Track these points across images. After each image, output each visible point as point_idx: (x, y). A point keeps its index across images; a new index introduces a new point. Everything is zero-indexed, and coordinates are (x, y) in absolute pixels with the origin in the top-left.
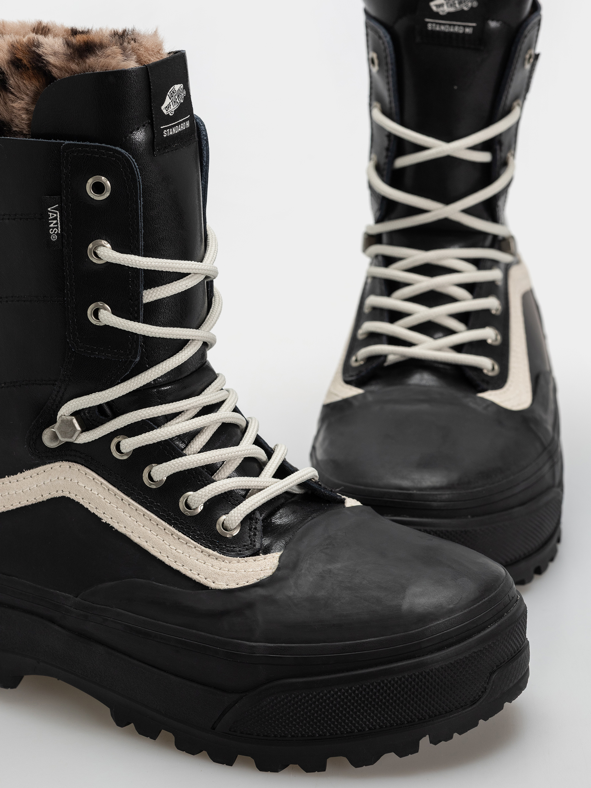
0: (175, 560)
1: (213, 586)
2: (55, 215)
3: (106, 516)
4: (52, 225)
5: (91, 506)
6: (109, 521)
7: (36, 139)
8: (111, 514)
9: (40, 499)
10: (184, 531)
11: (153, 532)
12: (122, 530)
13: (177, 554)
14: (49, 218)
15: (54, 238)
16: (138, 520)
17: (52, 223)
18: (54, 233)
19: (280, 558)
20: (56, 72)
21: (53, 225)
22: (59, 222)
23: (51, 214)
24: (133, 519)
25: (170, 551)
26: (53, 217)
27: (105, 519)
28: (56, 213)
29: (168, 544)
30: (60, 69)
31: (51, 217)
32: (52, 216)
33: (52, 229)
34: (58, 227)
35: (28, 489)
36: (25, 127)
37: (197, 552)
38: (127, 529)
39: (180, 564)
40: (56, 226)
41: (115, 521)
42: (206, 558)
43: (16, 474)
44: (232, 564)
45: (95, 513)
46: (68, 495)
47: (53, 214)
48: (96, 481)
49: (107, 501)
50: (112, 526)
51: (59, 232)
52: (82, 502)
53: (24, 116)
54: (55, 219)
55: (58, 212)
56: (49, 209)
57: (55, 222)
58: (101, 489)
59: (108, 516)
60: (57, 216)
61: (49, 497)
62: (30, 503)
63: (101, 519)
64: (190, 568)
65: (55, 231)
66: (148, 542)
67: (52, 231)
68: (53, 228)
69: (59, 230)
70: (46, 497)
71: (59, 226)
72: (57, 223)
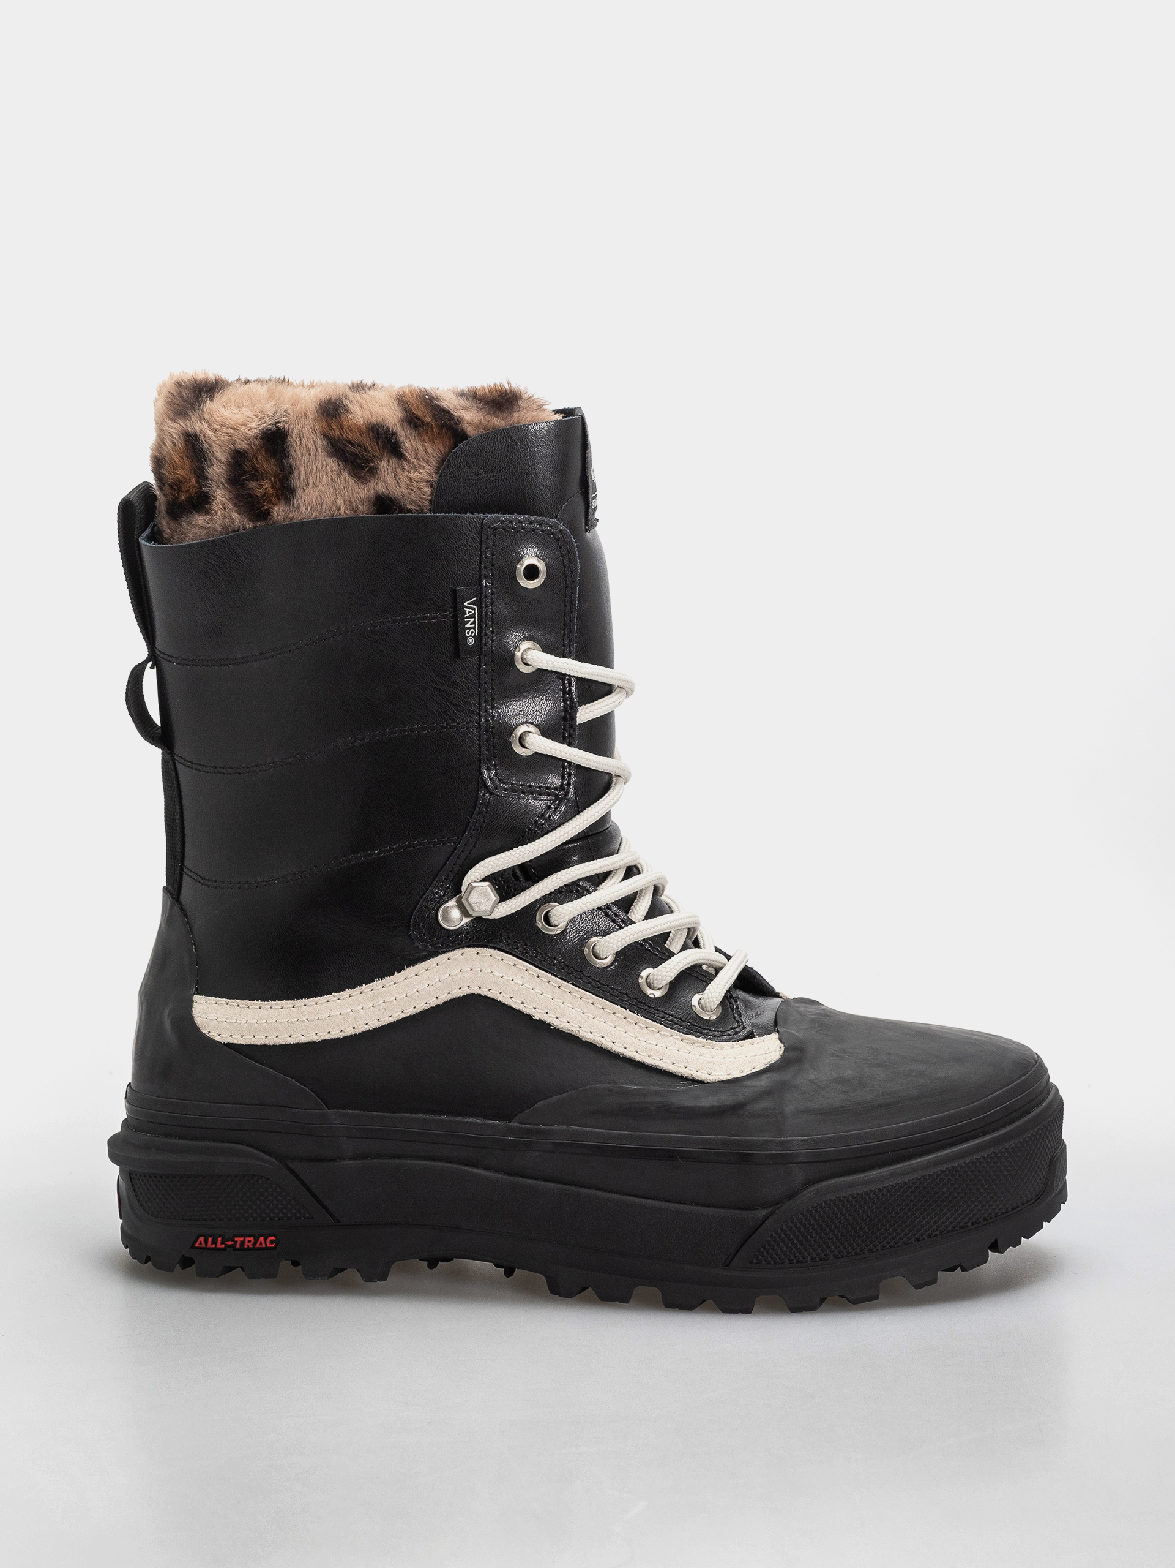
0: (649, 1054)
1: (711, 1078)
2: (473, 612)
3: (538, 1011)
4: (468, 625)
5: (515, 1001)
6: (545, 1018)
7: (445, 513)
8: (546, 1008)
9: (434, 1002)
10: (653, 1017)
11: (609, 1024)
12: (564, 1026)
13: (649, 1046)
14: (466, 616)
15: (471, 642)
17: (469, 621)
18: (471, 636)
19: (781, 1039)
20: (470, 431)
21: (471, 624)
22: (476, 620)
23: (467, 610)
24: (578, 1010)
26: (470, 614)
27: (538, 1015)
30: (477, 427)
31: (468, 615)
32: (469, 612)
33: (468, 630)
34: (475, 627)
36: (427, 503)
37: (676, 1041)
38: (572, 1025)
39: (656, 1058)
40: (473, 625)
41: (552, 1016)
42: (690, 1047)
43: (393, 974)
45: (521, 1009)
46: (476, 991)
47: (470, 610)
48: (520, 967)
49: (537, 990)
50: (549, 1024)
51: (476, 634)
52: (500, 998)
53: (426, 489)
54: (473, 616)
55: (476, 607)
56: (466, 604)
57: (472, 620)
59: (541, 1011)
60: (475, 613)
62: (417, 1011)
63: (531, 1016)
64: (672, 1061)
65: (472, 632)
67: (468, 633)
68: (470, 628)
69: (477, 631)
70: (444, 998)
71: (477, 626)
72: (474, 623)
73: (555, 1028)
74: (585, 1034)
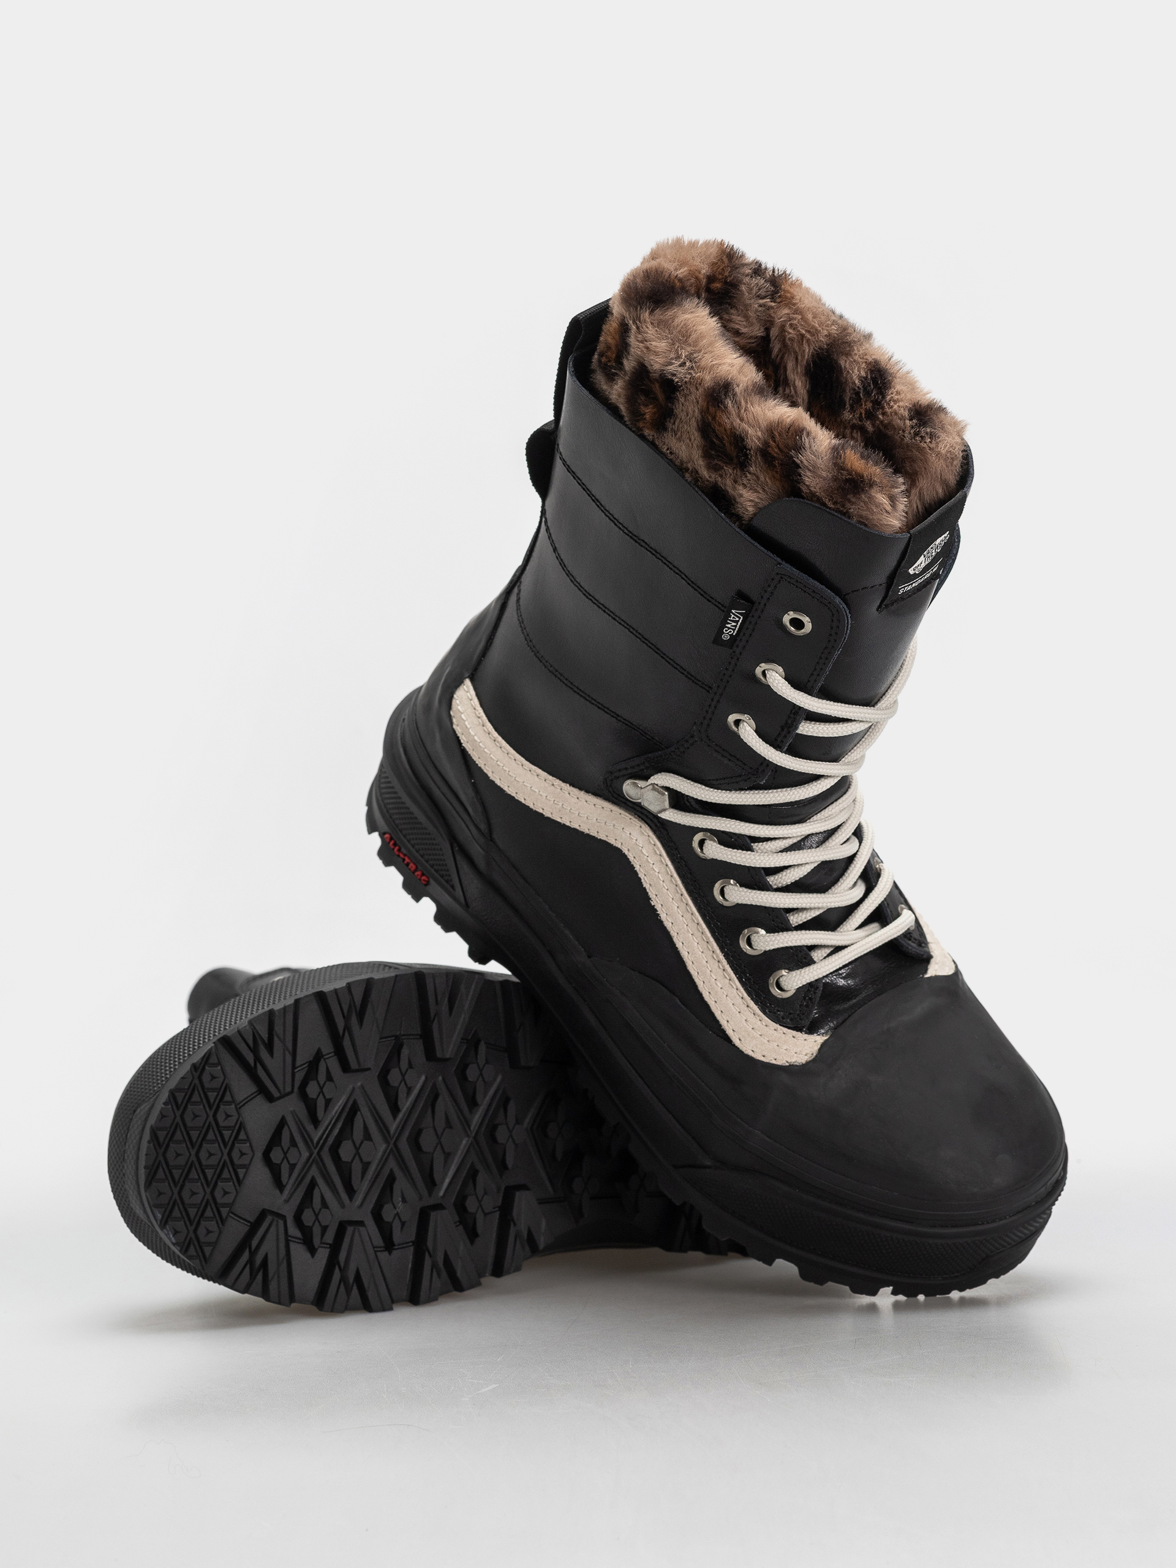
0: (710, 991)
1: (737, 1043)
2: (737, 619)
3: (657, 899)
4: (729, 626)
5: (646, 879)
6: (658, 907)
8: (664, 901)
9: (594, 834)
10: (733, 965)
11: (700, 947)
12: (668, 925)
13: (715, 985)
14: (729, 618)
15: (726, 637)
16: (689, 925)
17: (730, 624)
18: (728, 633)
19: (823, 1045)
21: (731, 626)
22: (738, 626)
23: (733, 616)
24: (685, 920)
25: (708, 978)
27: (655, 902)
28: (740, 618)
29: (710, 969)
31: (731, 618)
32: (733, 618)
33: (727, 629)
34: (735, 629)
35: (586, 816)
37: (737, 996)
38: (673, 927)
39: (712, 998)
40: (734, 627)
41: (664, 911)
42: (744, 1007)
44: (768, 1030)
45: (646, 888)
46: (625, 851)
47: (735, 617)
48: (663, 859)
49: (665, 886)
50: (658, 914)
51: (734, 634)
52: (637, 868)
53: (750, 508)
54: (737, 622)
55: (742, 618)
56: (733, 611)
57: (734, 624)
58: (663, 870)
59: (659, 902)
60: (739, 621)
61: (604, 838)
63: (650, 899)
65: (731, 632)
66: (690, 954)
68: (729, 628)
69: (736, 632)
72: (736, 626)
73: (660, 920)
74: (678, 941)
